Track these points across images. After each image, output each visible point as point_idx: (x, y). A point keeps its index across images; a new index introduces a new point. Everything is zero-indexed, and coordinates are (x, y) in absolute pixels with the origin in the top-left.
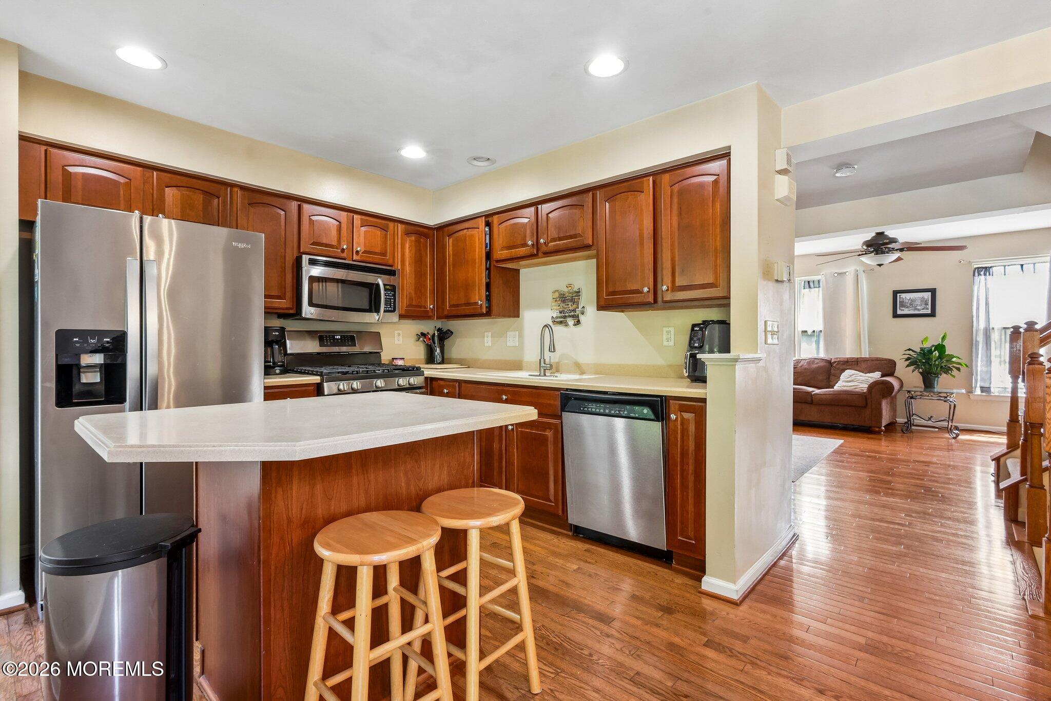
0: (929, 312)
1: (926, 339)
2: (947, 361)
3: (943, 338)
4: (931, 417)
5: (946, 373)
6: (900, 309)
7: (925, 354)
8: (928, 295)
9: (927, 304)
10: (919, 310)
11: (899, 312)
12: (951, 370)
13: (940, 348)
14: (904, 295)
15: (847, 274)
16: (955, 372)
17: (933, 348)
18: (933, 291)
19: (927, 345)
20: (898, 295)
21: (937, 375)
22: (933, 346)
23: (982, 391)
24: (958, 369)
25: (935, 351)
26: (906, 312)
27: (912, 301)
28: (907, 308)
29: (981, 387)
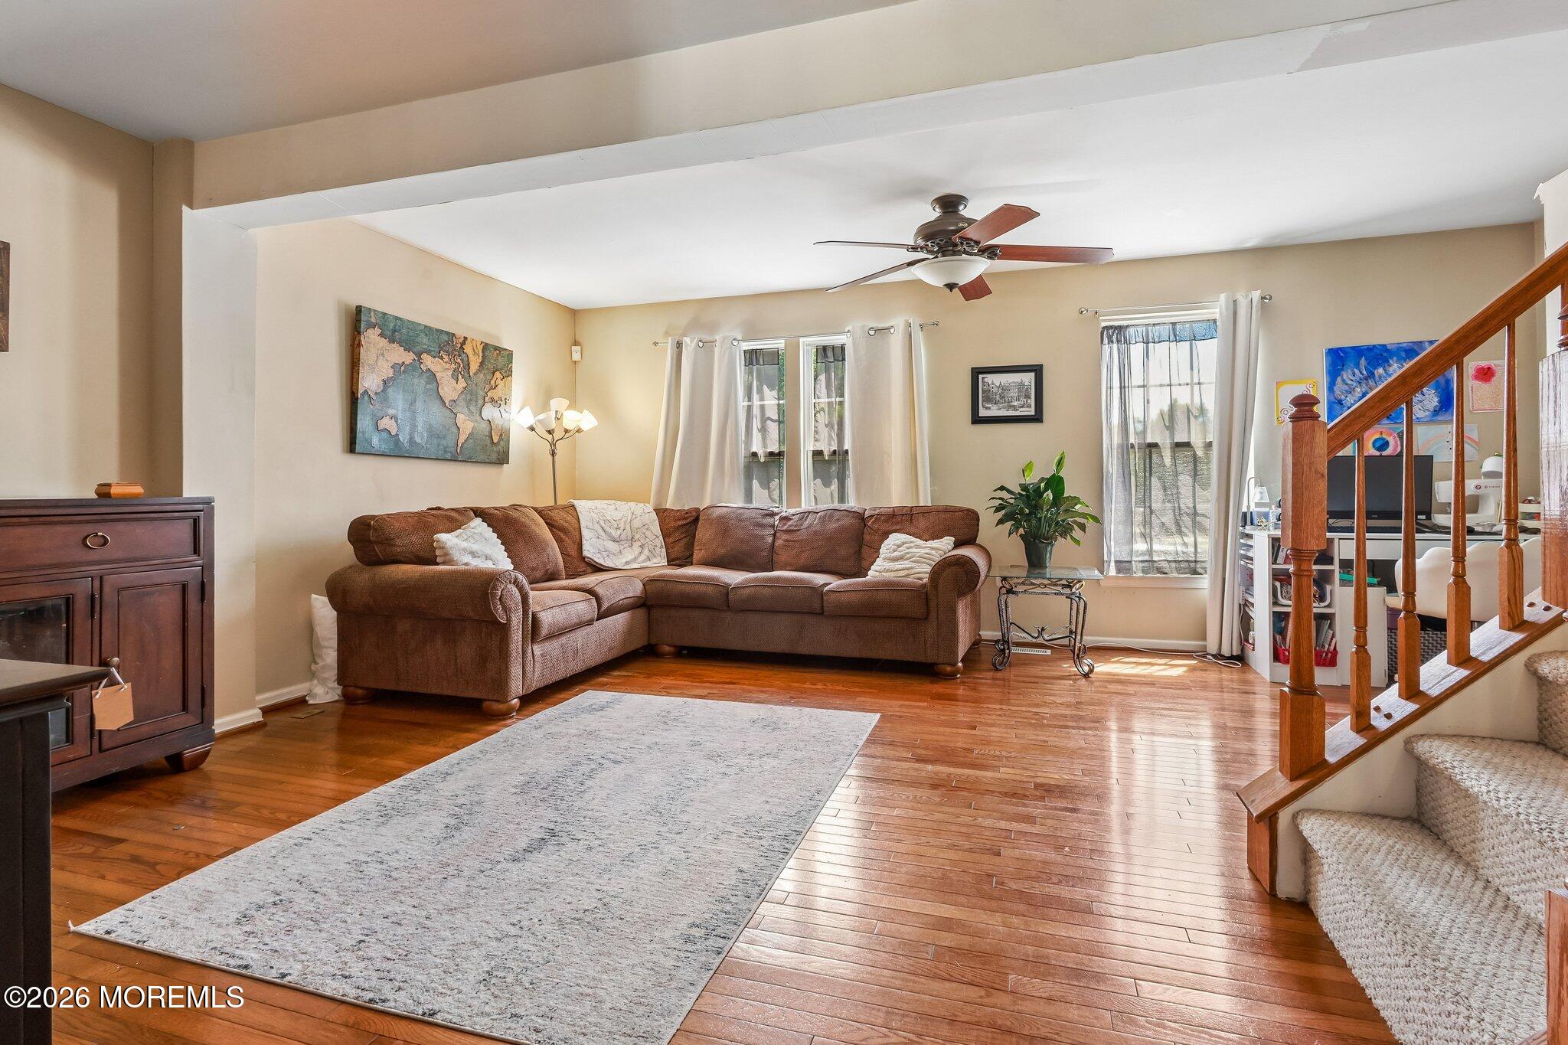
0: (1031, 412)
1: (1029, 465)
2: (1066, 511)
3: (1060, 463)
4: (1043, 629)
5: (1064, 534)
6: (983, 406)
7: (1031, 496)
8: (1029, 378)
9: (1028, 397)
10: (1015, 408)
11: (983, 413)
12: (1072, 529)
13: (1055, 483)
14: (990, 378)
15: (892, 330)
16: (1077, 533)
17: (1042, 485)
18: (1037, 370)
19: (1032, 479)
20: (981, 376)
21: (1050, 540)
22: (1042, 479)
23: (1119, 571)
24: (1083, 527)
25: (1046, 490)
26: (994, 412)
27: (1005, 389)
28: (996, 403)
29: (1117, 562)
